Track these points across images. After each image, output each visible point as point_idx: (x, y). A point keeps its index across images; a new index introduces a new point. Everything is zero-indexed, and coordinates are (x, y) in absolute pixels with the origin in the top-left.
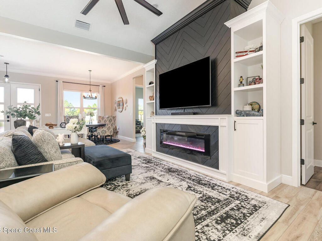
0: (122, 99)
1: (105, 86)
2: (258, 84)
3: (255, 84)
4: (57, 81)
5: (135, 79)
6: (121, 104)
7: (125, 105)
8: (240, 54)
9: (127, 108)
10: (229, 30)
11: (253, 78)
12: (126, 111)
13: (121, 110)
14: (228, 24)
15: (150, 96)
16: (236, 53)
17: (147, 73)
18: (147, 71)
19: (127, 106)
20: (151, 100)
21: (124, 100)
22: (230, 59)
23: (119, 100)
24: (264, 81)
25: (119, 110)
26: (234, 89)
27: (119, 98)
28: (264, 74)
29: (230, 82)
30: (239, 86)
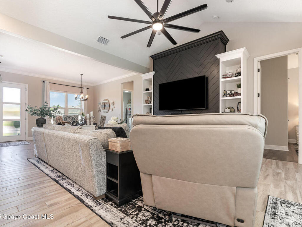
0: (108, 101)
1: (88, 89)
2: (236, 96)
3: (234, 96)
4: (44, 82)
5: (123, 84)
6: (107, 105)
7: (111, 107)
8: (226, 76)
9: (114, 109)
10: (218, 60)
11: (230, 91)
12: (113, 112)
13: (106, 111)
14: (218, 56)
15: (146, 100)
16: (223, 75)
17: (144, 81)
18: (144, 80)
19: (114, 108)
20: (146, 103)
21: (111, 102)
22: (219, 79)
23: (104, 102)
24: (242, 94)
25: (104, 111)
26: (221, 98)
27: (104, 100)
28: (241, 90)
29: (219, 94)
30: (223, 96)
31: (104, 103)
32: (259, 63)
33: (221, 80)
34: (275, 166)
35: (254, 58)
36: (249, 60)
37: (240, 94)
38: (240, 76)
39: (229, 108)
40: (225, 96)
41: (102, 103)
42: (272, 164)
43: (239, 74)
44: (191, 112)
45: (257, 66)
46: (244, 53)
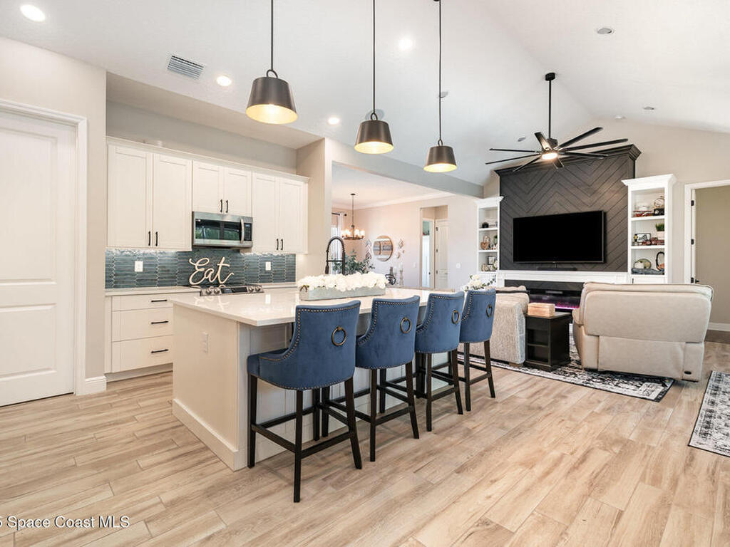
0: (388, 240)
1: (346, 215)
2: (655, 244)
3: (650, 245)
5: (422, 210)
6: (387, 247)
7: (397, 250)
8: (638, 213)
9: (402, 254)
10: (626, 188)
11: (643, 235)
12: (400, 259)
13: (385, 257)
14: (625, 182)
15: (482, 244)
16: (634, 212)
17: (479, 210)
18: (481, 208)
20: (484, 248)
21: (396, 241)
22: (626, 217)
23: (379, 240)
24: (666, 242)
25: (380, 257)
26: (630, 247)
27: (381, 237)
28: (666, 235)
29: (626, 240)
30: (633, 244)
31: (379, 242)
32: (694, 192)
33: (630, 219)
34: (720, 349)
35: (686, 186)
36: (677, 187)
37: (662, 242)
38: (663, 214)
39: (641, 262)
40: (636, 244)
41: (375, 243)
42: (715, 347)
43: (661, 211)
44: (576, 266)
45: (689, 196)
46: (669, 181)
